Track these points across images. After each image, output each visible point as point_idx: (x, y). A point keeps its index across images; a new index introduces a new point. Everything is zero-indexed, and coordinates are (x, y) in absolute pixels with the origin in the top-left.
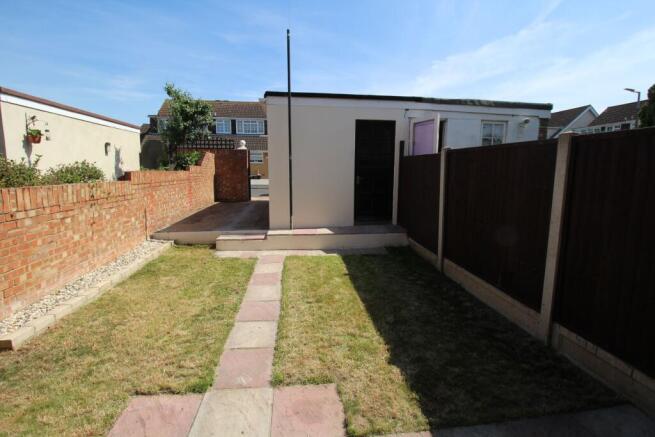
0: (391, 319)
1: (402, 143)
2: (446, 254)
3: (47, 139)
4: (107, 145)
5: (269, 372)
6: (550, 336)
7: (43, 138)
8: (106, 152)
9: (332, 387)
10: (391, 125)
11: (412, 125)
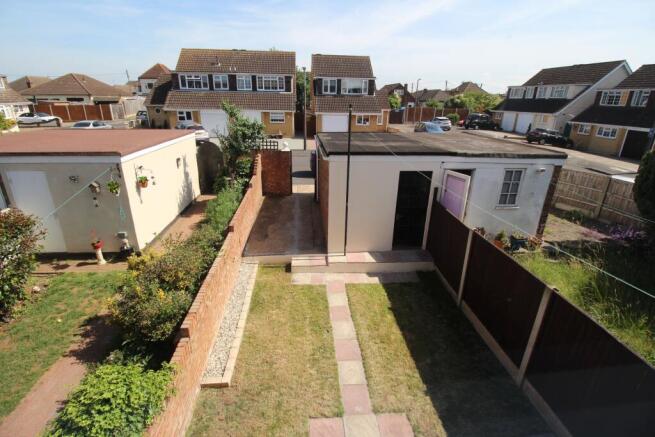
0: (429, 361)
1: (436, 189)
2: (463, 297)
3: (154, 183)
4: (178, 160)
5: (370, 404)
6: (522, 384)
7: (150, 183)
8: (178, 165)
9: (404, 415)
10: (430, 174)
11: (445, 176)
